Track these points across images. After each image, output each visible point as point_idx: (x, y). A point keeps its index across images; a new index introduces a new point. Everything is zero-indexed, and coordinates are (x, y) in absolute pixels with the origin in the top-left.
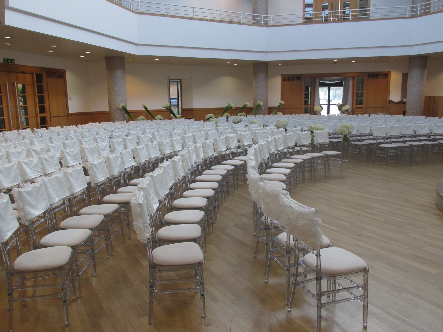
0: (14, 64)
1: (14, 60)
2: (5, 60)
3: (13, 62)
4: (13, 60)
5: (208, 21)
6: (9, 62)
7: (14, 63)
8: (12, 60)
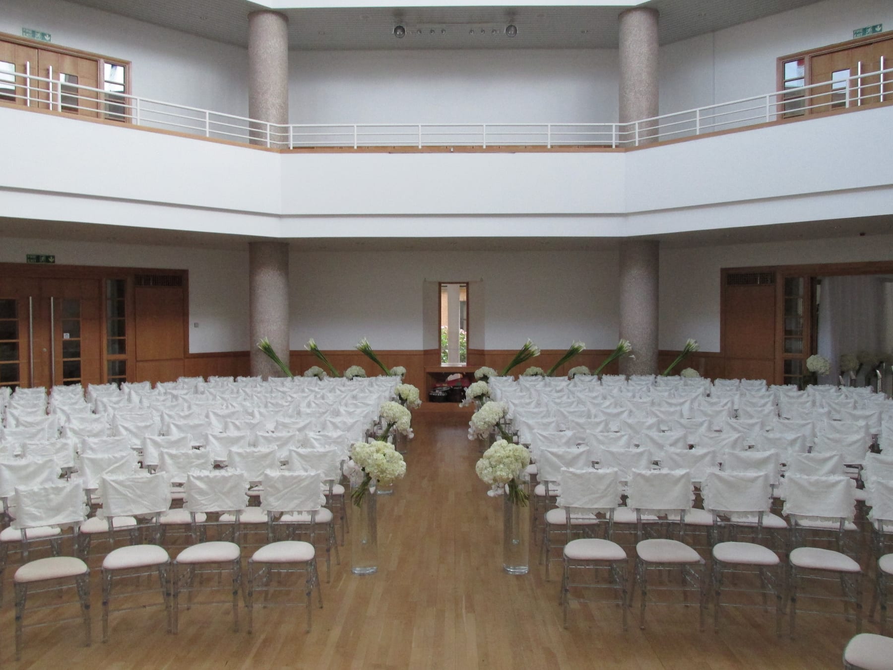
0: (53, 264)
1: (54, 257)
2: (32, 259)
3: (51, 260)
4: (51, 257)
5: (452, 152)
6: (43, 261)
7: (54, 262)
8: (47, 257)
